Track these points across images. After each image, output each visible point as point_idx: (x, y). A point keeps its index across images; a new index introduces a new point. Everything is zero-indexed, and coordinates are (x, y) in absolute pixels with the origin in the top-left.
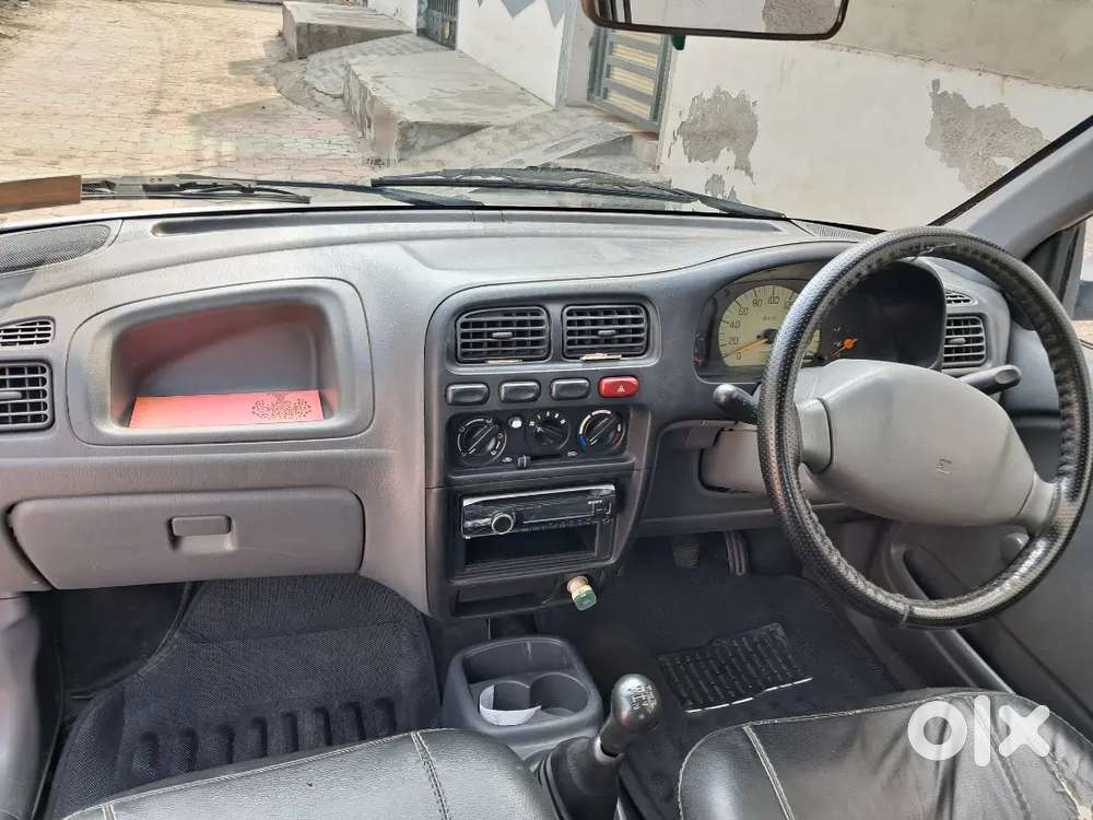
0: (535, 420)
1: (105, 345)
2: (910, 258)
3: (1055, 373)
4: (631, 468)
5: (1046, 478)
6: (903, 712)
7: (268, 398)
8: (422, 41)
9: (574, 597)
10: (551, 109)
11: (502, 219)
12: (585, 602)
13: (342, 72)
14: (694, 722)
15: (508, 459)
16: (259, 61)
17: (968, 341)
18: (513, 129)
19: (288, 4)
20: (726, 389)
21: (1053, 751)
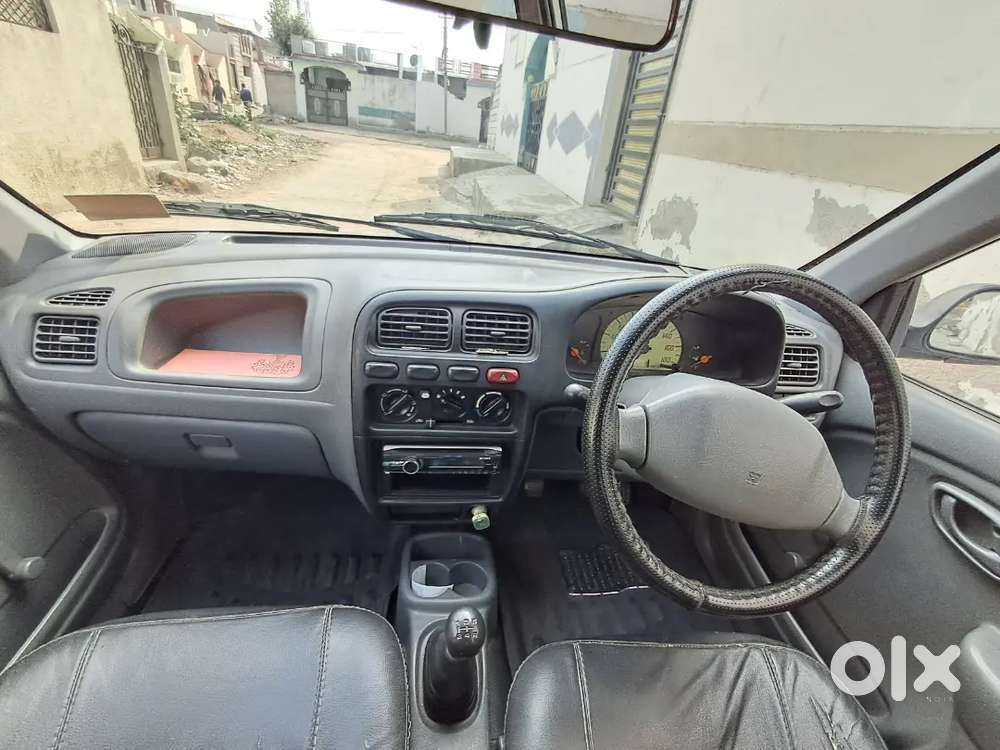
0: (441, 394)
2: (741, 292)
3: (875, 404)
4: (514, 437)
5: (854, 494)
7: (269, 358)
8: (519, 169)
9: (474, 519)
12: (483, 525)
13: (473, 183)
15: (420, 420)
16: (432, 178)
17: (804, 366)
19: (453, 148)
20: (574, 388)
21: (831, 714)
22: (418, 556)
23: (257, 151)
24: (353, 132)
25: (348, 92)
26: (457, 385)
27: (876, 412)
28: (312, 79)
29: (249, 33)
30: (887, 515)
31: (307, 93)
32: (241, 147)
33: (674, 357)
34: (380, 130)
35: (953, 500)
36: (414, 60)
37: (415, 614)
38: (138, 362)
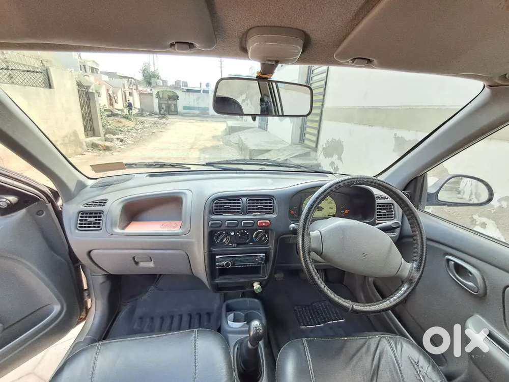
0: (239, 232)
1: (120, 207)
4: (270, 249)
5: (408, 261)
6: (364, 340)
7: (167, 223)
8: (259, 129)
9: (255, 288)
10: (288, 145)
11: (245, 173)
12: (259, 290)
13: (238, 137)
14: (303, 331)
15: (230, 244)
16: (219, 136)
17: (387, 212)
18: (279, 150)
19: (228, 122)
20: (293, 225)
21: (418, 362)
22: (229, 309)
23: (136, 130)
24: (180, 117)
25: (178, 101)
26: (246, 228)
27: (411, 227)
28: (161, 96)
29: (132, 78)
30: (421, 270)
31: (159, 102)
32: (129, 128)
33: (334, 211)
34: (194, 115)
35: (453, 263)
36: (207, 85)
37: (230, 336)
38: (117, 228)
